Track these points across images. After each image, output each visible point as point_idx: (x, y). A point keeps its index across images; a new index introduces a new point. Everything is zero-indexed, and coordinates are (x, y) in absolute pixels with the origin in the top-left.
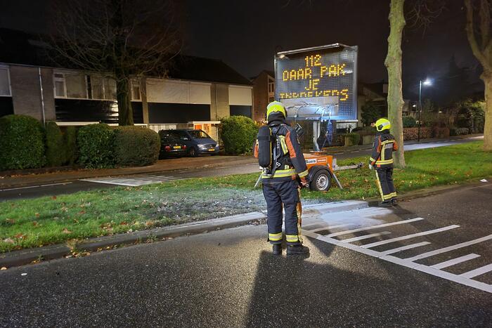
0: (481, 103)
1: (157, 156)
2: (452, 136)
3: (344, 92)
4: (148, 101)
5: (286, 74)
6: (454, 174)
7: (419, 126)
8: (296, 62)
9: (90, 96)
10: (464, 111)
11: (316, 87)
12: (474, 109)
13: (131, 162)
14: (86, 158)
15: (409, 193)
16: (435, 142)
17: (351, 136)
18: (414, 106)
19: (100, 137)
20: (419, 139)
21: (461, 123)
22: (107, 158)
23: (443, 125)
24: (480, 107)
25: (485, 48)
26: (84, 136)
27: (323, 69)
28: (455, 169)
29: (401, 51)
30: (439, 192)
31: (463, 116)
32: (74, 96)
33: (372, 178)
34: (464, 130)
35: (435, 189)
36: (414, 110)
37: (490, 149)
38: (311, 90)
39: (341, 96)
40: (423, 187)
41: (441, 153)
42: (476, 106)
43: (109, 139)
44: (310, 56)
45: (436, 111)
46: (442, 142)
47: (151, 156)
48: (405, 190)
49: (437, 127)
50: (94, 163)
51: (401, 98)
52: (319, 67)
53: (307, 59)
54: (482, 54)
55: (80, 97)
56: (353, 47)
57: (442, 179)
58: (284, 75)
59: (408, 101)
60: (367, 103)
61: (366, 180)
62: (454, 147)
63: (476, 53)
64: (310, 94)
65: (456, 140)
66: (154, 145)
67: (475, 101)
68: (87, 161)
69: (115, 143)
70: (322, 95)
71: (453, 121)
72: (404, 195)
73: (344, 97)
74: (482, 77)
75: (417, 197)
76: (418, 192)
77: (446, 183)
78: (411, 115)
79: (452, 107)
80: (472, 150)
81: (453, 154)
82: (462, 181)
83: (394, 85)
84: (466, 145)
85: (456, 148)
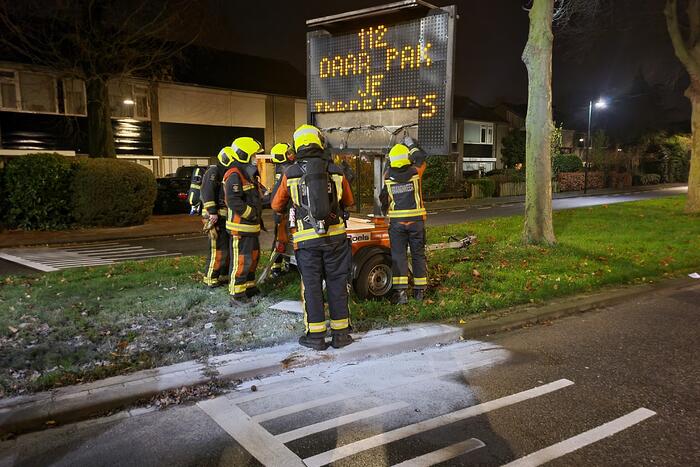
0: (680, 138)
1: (150, 208)
2: (636, 186)
3: (428, 100)
4: (161, 120)
5: (325, 64)
6: (641, 260)
7: (587, 170)
8: (342, 40)
9: (62, 110)
10: (654, 148)
11: (377, 89)
12: (670, 147)
13: (100, 219)
14: (19, 211)
15: (553, 304)
16: (610, 195)
17: (481, 183)
18: (581, 140)
19: (43, 176)
20: (585, 190)
21: (649, 167)
22: (57, 213)
23: (622, 169)
24: (678, 144)
25: (694, 46)
26: (15, 174)
27: (392, 54)
28: (642, 250)
29: (550, 35)
30: (611, 302)
31: (652, 155)
32: (34, 107)
33: (489, 267)
34: (654, 177)
35: (605, 294)
36: (581, 145)
37: (697, 210)
38: (369, 96)
39: (423, 109)
40: (581, 290)
41: (618, 215)
42: (672, 141)
43: (59, 181)
44: (367, 30)
45: (613, 148)
46: (622, 195)
47: (136, 210)
48: (544, 297)
49: (614, 172)
50: (33, 219)
51: (550, 121)
52: (383, 50)
53: (361, 34)
54: (689, 54)
55: (45, 110)
56: (445, 9)
57: (620, 272)
58: (320, 68)
59: (572, 133)
60: (510, 133)
61: (476, 272)
62: (639, 204)
63: (680, 52)
64: (368, 104)
65: (642, 193)
66: (142, 192)
67: (671, 134)
68: (21, 217)
69: (71, 187)
70: (388, 107)
71: (637, 163)
72: (543, 310)
73: (429, 109)
74: (687, 93)
75: (567, 313)
76: (570, 302)
77: (625, 281)
78: (577, 153)
79: (635, 143)
80: (668, 211)
81: (637, 218)
82: (656, 276)
83: (538, 97)
84: (658, 202)
85: (643, 207)
